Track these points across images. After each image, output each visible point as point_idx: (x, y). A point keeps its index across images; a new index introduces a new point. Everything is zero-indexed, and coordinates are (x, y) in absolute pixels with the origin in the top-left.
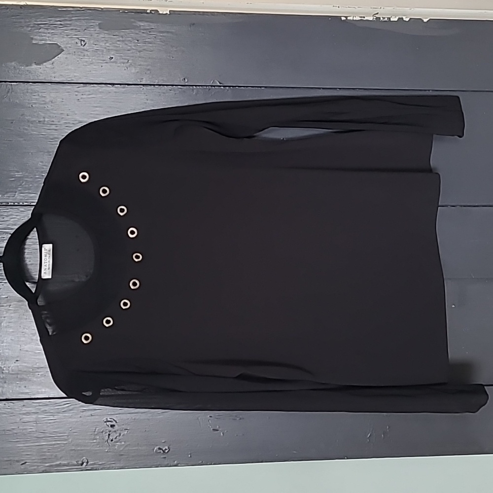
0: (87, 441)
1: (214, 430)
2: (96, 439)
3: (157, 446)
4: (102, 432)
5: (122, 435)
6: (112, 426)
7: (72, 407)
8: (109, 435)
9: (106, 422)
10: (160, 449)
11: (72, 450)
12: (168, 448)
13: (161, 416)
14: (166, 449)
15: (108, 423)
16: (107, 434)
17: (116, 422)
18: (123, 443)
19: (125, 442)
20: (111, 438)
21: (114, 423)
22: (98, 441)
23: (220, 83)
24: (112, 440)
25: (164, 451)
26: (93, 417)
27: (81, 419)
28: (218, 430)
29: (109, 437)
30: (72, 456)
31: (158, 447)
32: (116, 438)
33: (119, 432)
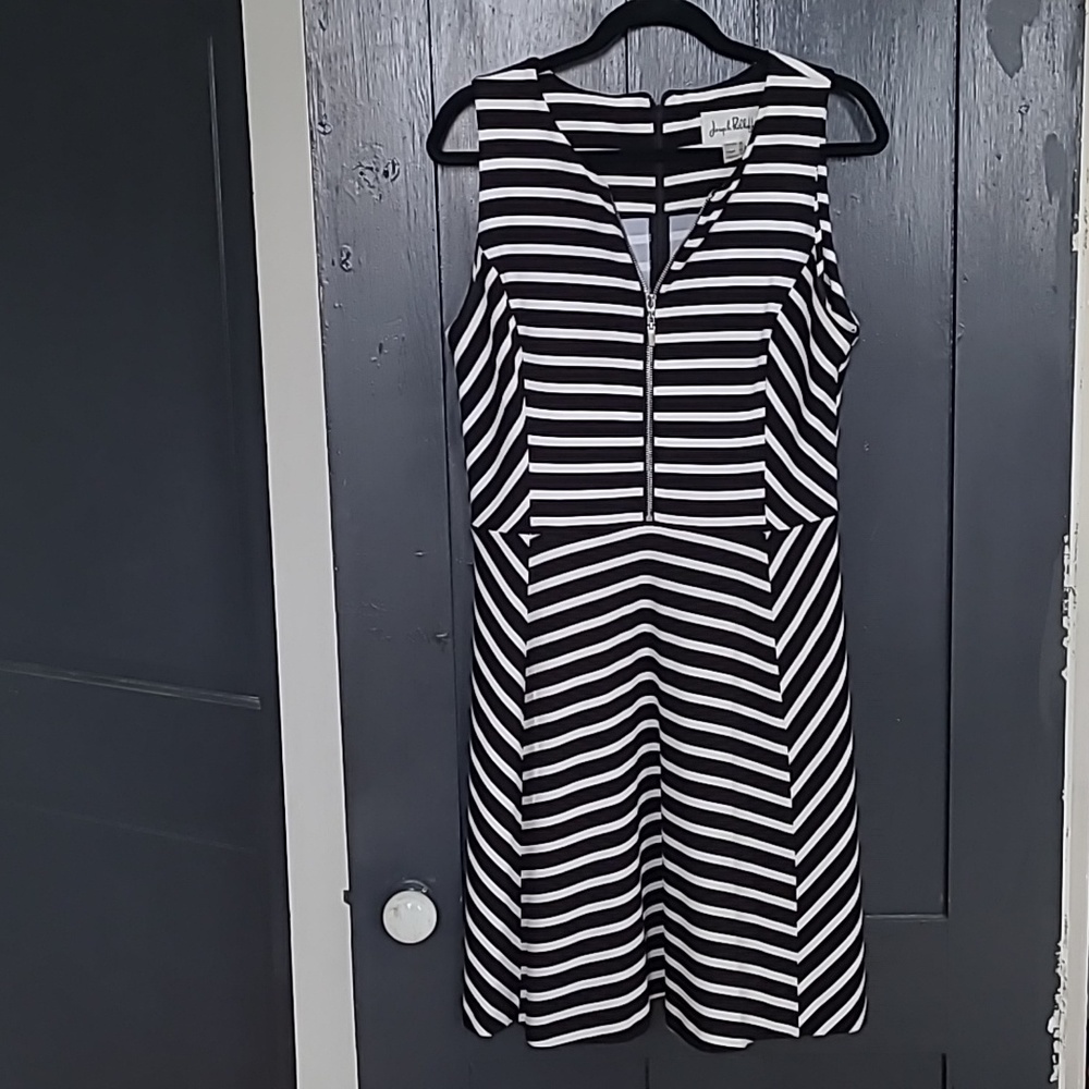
0: (360, 132)
1: (381, 345)
2: (363, 147)
3: (354, 249)
4: (376, 157)
5: (372, 190)
6: (386, 174)
7: (418, 105)
8: (371, 169)
9: (393, 162)
10: (348, 255)
11: (345, 106)
12: (350, 270)
13: (403, 257)
14: (347, 265)
15: (390, 166)
16: (372, 165)
17: (393, 180)
18: (357, 193)
19: (359, 196)
20: (367, 171)
21: (391, 176)
22: (362, 150)
23: (959, 338)
24: (362, 173)
25: (344, 262)
26: (401, 140)
27: (398, 120)
28: (380, 350)
29: (367, 168)
30: (334, 107)
31: (351, 252)
32: (365, 180)
33: (376, 185)
